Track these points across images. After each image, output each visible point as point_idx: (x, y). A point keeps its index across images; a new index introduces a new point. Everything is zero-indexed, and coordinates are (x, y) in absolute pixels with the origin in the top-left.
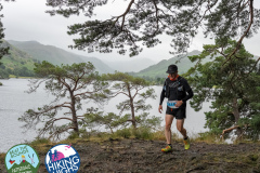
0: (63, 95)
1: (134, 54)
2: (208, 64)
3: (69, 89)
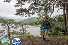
0: (6, 27)
1: (29, 17)
2: (41, 20)
3: (8, 26)
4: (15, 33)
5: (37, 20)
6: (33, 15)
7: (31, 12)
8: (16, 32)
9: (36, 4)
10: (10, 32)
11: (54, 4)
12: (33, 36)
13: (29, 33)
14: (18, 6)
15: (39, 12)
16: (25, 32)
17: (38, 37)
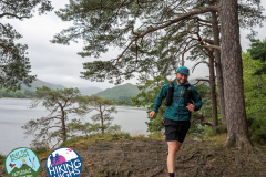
0: (55, 110)
1: (118, 83)
4: (79, 127)
5: (140, 92)
6: (128, 77)
7: (123, 70)
8: (83, 123)
9: (136, 50)
10: (67, 122)
11: (185, 50)
12: (127, 136)
13: (117, 127)
14: (88, 54)
15: (146, 69)
16: (105, 122)
17: (141, 138)
